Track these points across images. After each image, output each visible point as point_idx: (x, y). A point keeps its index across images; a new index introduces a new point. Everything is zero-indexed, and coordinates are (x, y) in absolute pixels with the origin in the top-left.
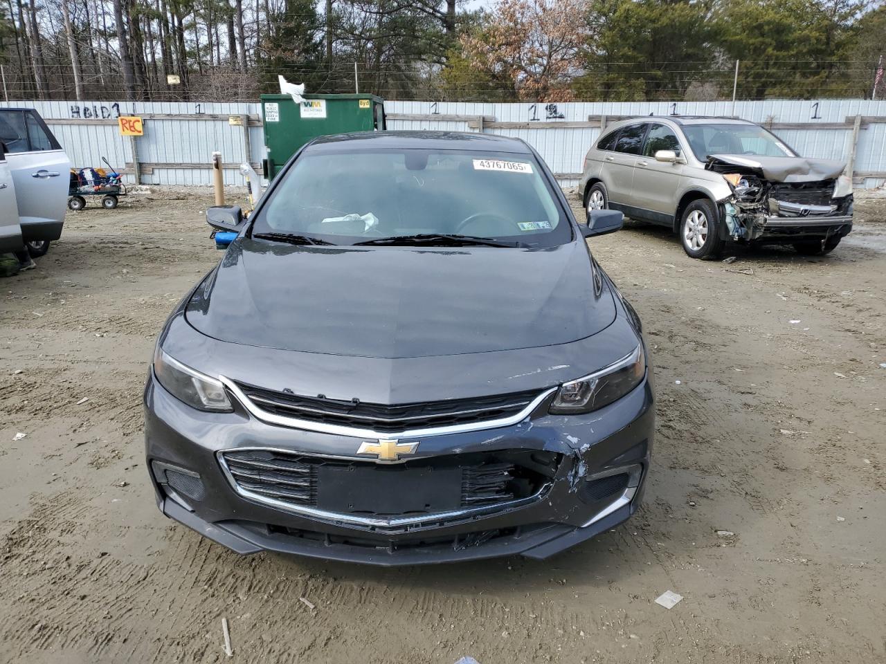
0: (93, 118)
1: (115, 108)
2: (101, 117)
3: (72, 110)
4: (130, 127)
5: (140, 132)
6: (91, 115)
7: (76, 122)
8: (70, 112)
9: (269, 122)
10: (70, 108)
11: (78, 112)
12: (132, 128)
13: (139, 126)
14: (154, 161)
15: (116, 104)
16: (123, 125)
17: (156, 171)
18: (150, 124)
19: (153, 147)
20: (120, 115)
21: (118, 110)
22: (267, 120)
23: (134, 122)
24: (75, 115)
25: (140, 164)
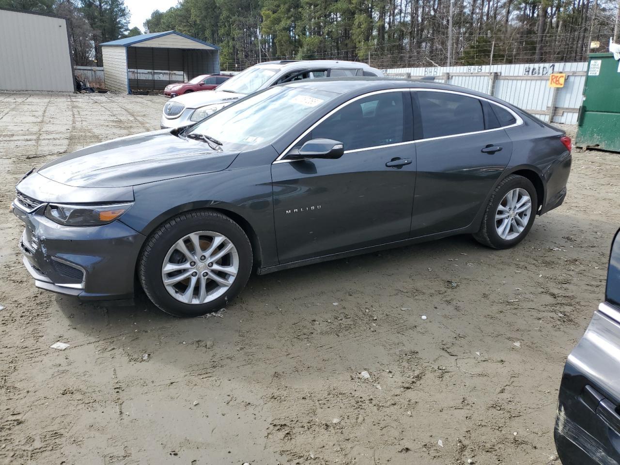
0: (536, 75)
1: (552, 68)
2: (541, 75)
3: (526, 69)
4: (556, 81)
5: (562, 84)
6: (536, 73)
7: (525, 78)
8: (524, 71)
9: (590, 76)
10: (525, 68)
11: (529, 71)
12: (557, 82)
13: (562, 81)
14: (566, 106)
15: (553, 65)
16: (552, 79)
17: (565, 114)
18: (572, 79)
19: (568, 96)
20: (553, 73)
21: (553, 69)
22: (589, 74)
23: (560, 77)
24: (527, 73)
25: (556, 108)
